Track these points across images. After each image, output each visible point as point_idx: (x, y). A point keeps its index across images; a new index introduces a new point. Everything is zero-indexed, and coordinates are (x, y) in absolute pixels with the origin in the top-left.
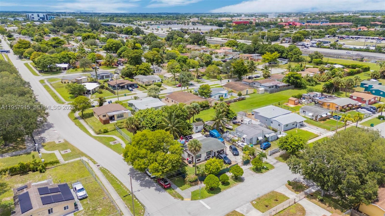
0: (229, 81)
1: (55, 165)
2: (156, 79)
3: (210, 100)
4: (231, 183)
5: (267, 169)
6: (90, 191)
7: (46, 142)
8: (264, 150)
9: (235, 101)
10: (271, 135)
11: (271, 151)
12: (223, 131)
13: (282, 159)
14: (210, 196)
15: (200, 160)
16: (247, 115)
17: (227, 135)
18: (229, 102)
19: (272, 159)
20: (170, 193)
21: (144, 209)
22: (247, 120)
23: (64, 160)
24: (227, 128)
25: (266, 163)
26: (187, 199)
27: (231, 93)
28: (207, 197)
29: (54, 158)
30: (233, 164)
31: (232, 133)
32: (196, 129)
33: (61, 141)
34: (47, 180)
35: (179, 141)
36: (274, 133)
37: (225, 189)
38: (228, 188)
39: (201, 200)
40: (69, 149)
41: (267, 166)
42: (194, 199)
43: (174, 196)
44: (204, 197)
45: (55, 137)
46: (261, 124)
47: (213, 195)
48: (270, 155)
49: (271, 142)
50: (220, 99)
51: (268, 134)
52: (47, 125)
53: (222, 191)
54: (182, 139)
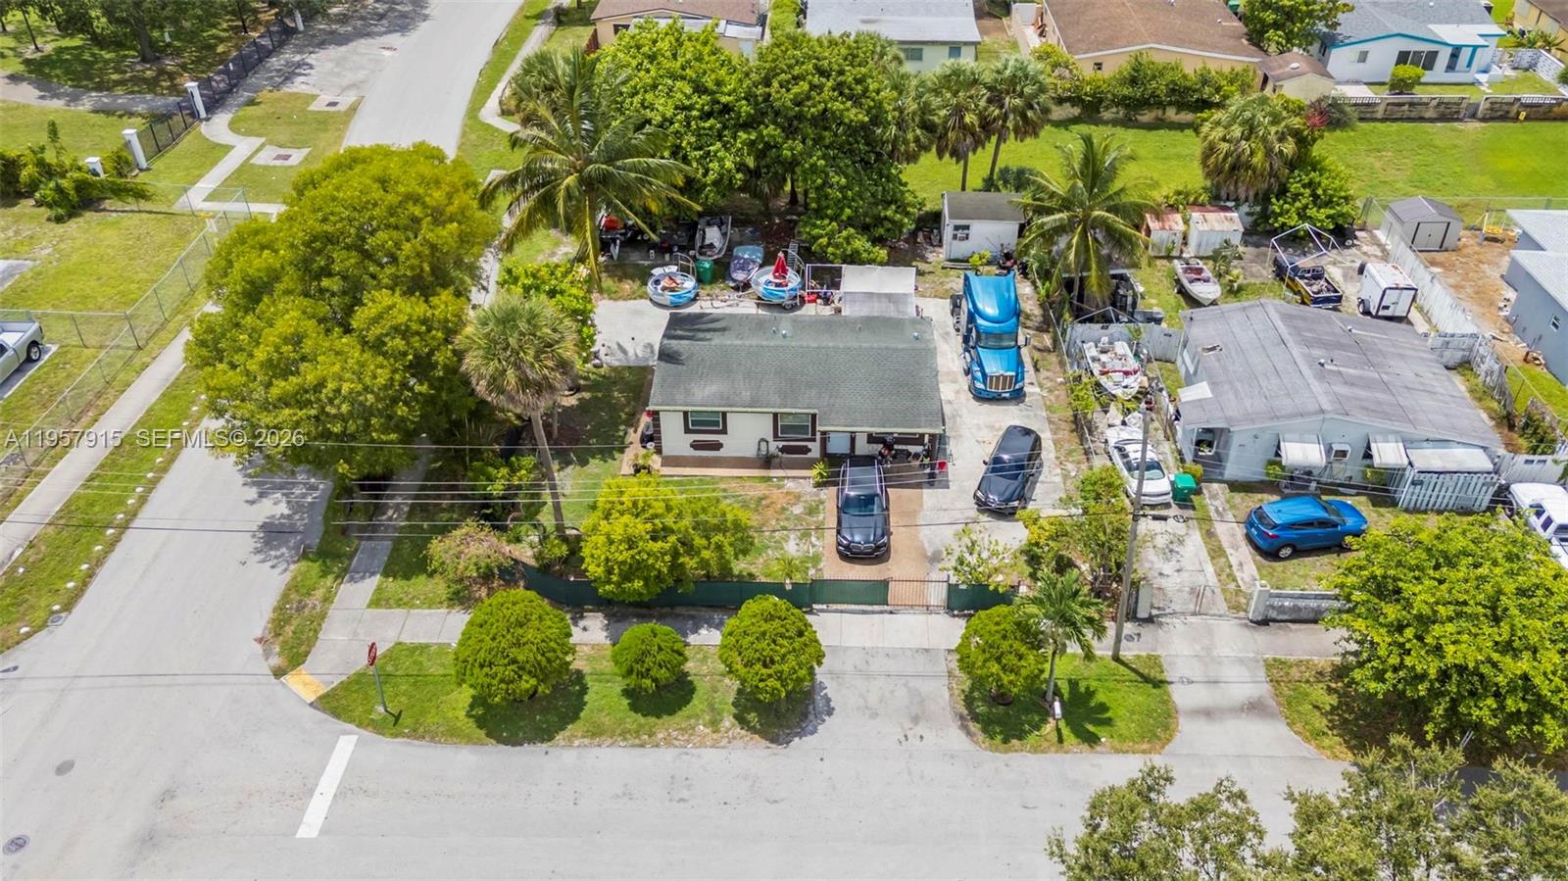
3: (1280, 67)
4: (697, 703)
5: (1091, 728)
6: (35, 389)
7: (287, 89)
8: (1258, 558)
9: (1500, 113)
10: (1430, 458)
11: (1278, 596)
12: (1139, 301)
13: (1334, 700)
14: (452, 735)
15: (718, 446)
16: (1464, 240)
17: (1105, 339)
18: (1442, 108)
19: (1241, 661)
20: (293, 587)
21: (44, 625)
22: (1378, 278)
23: (210, 195)
24: (1183, 292)
25: (1146, 679)
26: (305, 685)
27: (1525, 55)
28: (415, 734)
29: (198, 168)
30: (894, 569)
31: (1151, 334)
32: (955, 237)
33: (346, 101)
34: (14, 262)
35: (763, 280)
36: (1485, 448)
37: (601, 734)
38: (625, 739)
39: (365, 733)
40: (306, 151)
41: (1124, 701)
42: (334, 704)
43: (280, 621)
44: (406, 720)
45: (349, 77)
46: (1474, 336)
47: (470, 740)
48: (1265, 622)
49: (1407, 510)
50: (1387, 80)
51: (1408, 443)
52: (404, 15)
53: (559, 737)
54: (781, 271)
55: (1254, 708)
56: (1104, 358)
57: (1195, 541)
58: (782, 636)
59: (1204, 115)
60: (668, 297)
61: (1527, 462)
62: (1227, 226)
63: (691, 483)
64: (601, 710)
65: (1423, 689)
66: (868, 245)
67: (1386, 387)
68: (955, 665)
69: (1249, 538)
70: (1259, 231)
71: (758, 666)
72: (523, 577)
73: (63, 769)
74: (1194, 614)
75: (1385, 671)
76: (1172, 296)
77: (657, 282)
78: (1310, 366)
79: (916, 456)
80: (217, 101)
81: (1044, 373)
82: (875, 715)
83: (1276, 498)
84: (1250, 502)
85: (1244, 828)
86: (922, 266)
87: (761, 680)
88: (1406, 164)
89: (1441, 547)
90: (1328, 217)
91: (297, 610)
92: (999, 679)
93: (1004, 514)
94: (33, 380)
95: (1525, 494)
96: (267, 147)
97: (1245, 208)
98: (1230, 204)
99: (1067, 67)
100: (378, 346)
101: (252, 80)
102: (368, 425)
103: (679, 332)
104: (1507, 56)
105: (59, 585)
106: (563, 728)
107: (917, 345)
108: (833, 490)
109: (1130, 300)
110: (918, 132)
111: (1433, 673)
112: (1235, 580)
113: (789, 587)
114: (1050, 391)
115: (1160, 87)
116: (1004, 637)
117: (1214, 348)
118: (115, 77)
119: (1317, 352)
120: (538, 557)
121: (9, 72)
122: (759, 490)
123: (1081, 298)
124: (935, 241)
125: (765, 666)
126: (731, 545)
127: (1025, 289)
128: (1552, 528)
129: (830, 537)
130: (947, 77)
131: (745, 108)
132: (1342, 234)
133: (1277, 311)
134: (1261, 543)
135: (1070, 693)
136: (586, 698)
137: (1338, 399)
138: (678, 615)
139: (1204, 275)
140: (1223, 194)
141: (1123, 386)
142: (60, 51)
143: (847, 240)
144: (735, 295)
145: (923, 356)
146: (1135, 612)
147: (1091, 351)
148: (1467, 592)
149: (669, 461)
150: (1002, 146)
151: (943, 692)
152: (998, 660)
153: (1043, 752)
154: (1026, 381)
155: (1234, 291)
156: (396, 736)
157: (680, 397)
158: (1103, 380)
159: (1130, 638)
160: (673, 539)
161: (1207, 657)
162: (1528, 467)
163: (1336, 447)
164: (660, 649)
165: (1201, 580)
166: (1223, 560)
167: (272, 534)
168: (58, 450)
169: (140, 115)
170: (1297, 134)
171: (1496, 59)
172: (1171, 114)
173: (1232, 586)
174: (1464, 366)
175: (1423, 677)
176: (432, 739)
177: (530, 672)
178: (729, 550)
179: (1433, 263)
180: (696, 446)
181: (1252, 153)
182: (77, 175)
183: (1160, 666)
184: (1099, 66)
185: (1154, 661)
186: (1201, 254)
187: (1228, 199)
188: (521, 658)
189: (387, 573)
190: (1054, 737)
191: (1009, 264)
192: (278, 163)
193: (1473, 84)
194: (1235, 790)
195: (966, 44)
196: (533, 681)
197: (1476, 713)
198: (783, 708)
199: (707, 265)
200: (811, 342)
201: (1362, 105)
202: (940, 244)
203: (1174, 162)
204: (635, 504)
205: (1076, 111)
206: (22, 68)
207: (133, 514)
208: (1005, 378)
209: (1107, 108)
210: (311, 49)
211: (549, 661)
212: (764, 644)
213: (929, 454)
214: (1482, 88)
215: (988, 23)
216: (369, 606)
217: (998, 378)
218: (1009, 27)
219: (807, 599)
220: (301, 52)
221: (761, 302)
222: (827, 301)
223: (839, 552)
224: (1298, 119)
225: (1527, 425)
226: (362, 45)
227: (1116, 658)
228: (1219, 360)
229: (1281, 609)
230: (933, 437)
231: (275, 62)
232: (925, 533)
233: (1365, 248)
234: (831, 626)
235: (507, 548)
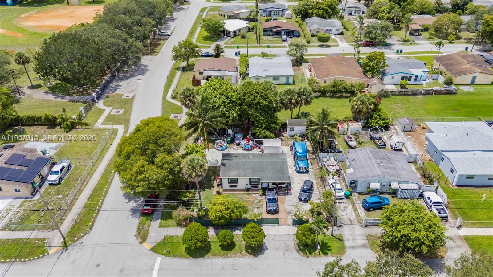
0: (467, 49)
1: (84, 127)
2: (334, 26)
3: (371, 82)
4: (237, 248)
5: (326, 251)
6: (71, 176)
7: (116, 93)
8: (365, 211)
9: (428, 93)
10: (404, 186)
11: (369, 220)
12: (336, 146)
13: (382, 244)
14: (182, 256)
15: (236, 186)
16: (417, 128)
17: (328, 157)
18: (413, 92)
19: (361, 235)
20: (140, 223)
21: (86, 234)
22: (394, 140)
23: (102, 123)
24: (347, 143)
25: (339, 240)
26: (147, 246)
27: (435, 76)
28: (174, 256)
29: (98, 116)
30: (280, 216)
31: (339, 155)
32: (290, 130)
33: (131, 95)
34: (59, 144)
35: (243, 143)
36: (417, 184)
37: (216, 255)
38: (221, 256)
39: (162, 256)
40: (123, 110)
41: (334, 245)
42: (155, 250)
43: (139, 232)
44: (171, 253)
45: (131, 89)
46: (417, 155)
47: (186, 258)
48: (366, 226)
49: (400, 199)
50: (399, 84)
51: (399, 183)
52: (142, 70)
53: (206, 256)
54: (248, 141)
55: (363, 246)
56: (328, 162)
57: (350, 207)
58: (256, 232)
59: (351, 98)
60: (220, 148)
61: (427, 186)
62: (358, 126)
63: (230, 196)
64: (215, 250)
65: (397, 240)
66: (269, 133)
67: (394, 169)
68: (295, 238)
69: (363, 206)
70: (366, 127)
71: (251, 239)
72: (194, 219)
73: (98, 265)
74: (350, 224)
75: (389, 236)
76: (345, 145)
77: (217, 144)
78: (377, 164)
79: (284, 188)
80: (99, 97)
81: (313, 166)
82: (277, 250)
83: (370, 196)
84: (362, 197)
85: (357, 269)
86: (282, 138)
87: (252, 242)
88: (403, 107)
89: (401, 208)
90: (383, 123)
91: (142, 229)
92: (305, 241)
93: (305, 201)
94: (70, 174)
95: (426, 194)
96: (114, 109)
97: (362, 121)
98: (358, 120)
99: (317, 83)
100: (161, 167)
101: (107, 90)
102: (159, 186)
103: (226, 158)
104: (431, 76)
105: (87, 224)
106: (207, 254)
107: (283, 160)
108: (264, 196)
109: (334, 146)
110: (280, 105)
111: (399, 236)
112: (360, 216)
113: (256, 221)
114: (315, 170)
115: (341, 88)
116: (306, 231)
117: (354, 160)
118: (73, 91)
119: (378, 160)
120: (198, 215)
121: (45, 91)
122: (246, 197)
123: (322, 146)
124: (285, 130)
125: (253, 239)
126: (243, 211)
127: (308, 143)
128: (432, 202)
129: (264, 209)
130: (287, 92)
131: (239, 101)
132: (386, 128)
133: (369, 150)
134: (365, 207)
135: (322, 243)
136: (211, 247)
137: (383, 172)
138: (230, 228)
139: (352, 140)
140: (357, 118)
141: (333, 169)
142: (57, 84)
143: (264, 133)
144: (237, 147)
145: (284, 163)
146: (336, 224)
147: (325, 160)
148: (406, 218)
149: (224, 190)
150: (301, 107)
151: (292, 244)
152: (305, 236)
153: (316, 257)
154: (309, 167)
155: (360, 143)
156: (169, 257)
157: (227, 175)
158: (328, 168)
159: (335, 230)
160: (230, 210)
161: (353, 235)
162: (427, 187)
163: (383, 184)
164: (228, 235)
165: (352, 217)
166: (357, 211)
167: (134, 211)
168: (80, 192)
169: (81, 102)
170: (374, 103)
171: (428, 77)
172: (344, 94)
173: (359, 218)
174: (415, 162)
175: (397, 237)
176: (178, 257)
177: (200, 242)
178: (242, 212)
179: (409, 135)
180: (231, 186)
181: (363, 108)
182: (71, 121)
183: (342, 237)
184: (325, 82)
185: (341, 235)
186: (352, 133)
187: (358, 119)
188: (198, 238)
189: (162, 219)
190: (318, 254)
191: (304, 137)
192: (117, 114)
193: (421, 84)
194: (356, 262)
195: (291, 76)
196: (201, 244)
197: (409, 245)
198: (256, 248)
199: (229, 139)
200: (257, 160)
201: (393, 91)
202: (287, 131)
203: (345, 108)
204: (221, 202)
205: (320, 94)
206: (47, 89)
207: (101, 207)
208: (304, 168)
209: (328, 93)
210: (120, 81)
211: (204, 239)
212: (252, 234)
213: (287, 187)
214: (424, 85)
215: (296, 68)
216: (159, 227)
217: (302, 168)
218: (302, 69)
219: (260, 223)
220: (118, 82)
221: (244, 149)
222: (259, 148)
223: (267, 212)
224: (374, 99)
225: (428, 177)
226: (132, 79)
227: (332, 235)
228: (355, 163)
229: (370, 223)
230: (287, 183)
231: (112, 85)
232: (287, 207)
233: (393, 131)
234: (267, 229)
235: (190, 213)
